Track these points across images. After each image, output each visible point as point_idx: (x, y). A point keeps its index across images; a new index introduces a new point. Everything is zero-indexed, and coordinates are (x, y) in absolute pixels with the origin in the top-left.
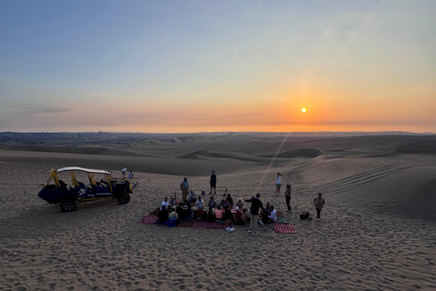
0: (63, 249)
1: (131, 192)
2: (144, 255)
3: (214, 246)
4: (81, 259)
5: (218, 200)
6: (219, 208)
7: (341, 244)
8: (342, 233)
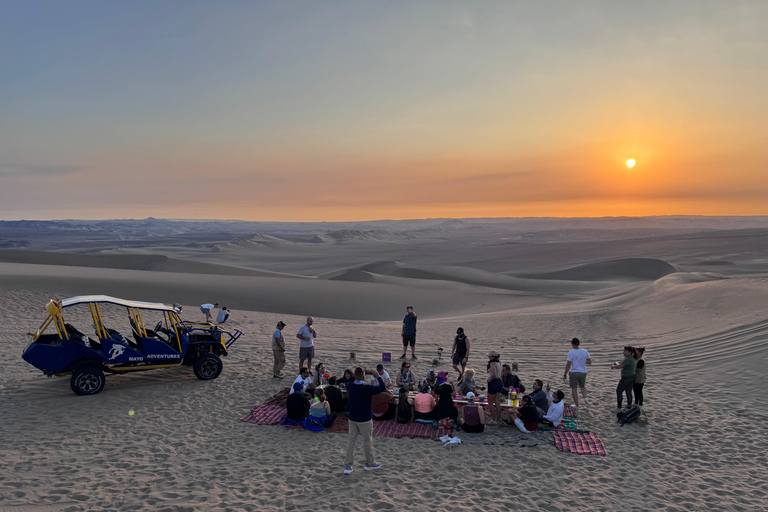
0: (81, 474)
1: (225, 354)
2: (256, 492)
3: (413, 475)
4: (121, 496)
5: (420, 373)
6: (424, 390)
7: (717, 483)
8: (722, 458)
